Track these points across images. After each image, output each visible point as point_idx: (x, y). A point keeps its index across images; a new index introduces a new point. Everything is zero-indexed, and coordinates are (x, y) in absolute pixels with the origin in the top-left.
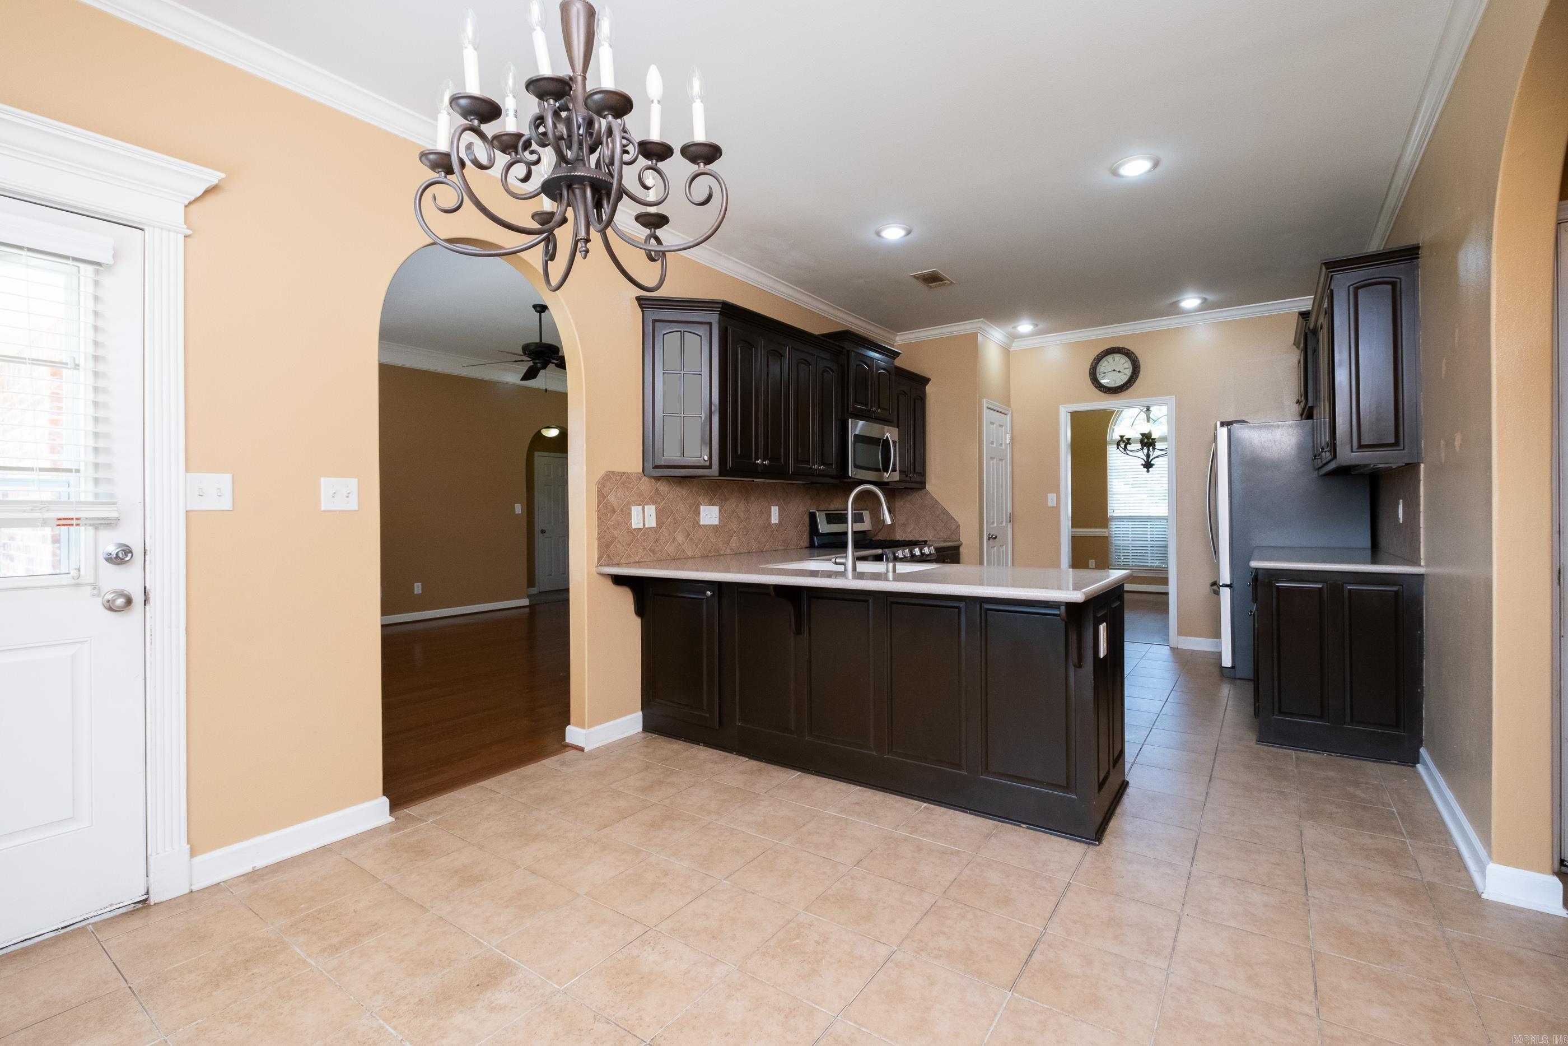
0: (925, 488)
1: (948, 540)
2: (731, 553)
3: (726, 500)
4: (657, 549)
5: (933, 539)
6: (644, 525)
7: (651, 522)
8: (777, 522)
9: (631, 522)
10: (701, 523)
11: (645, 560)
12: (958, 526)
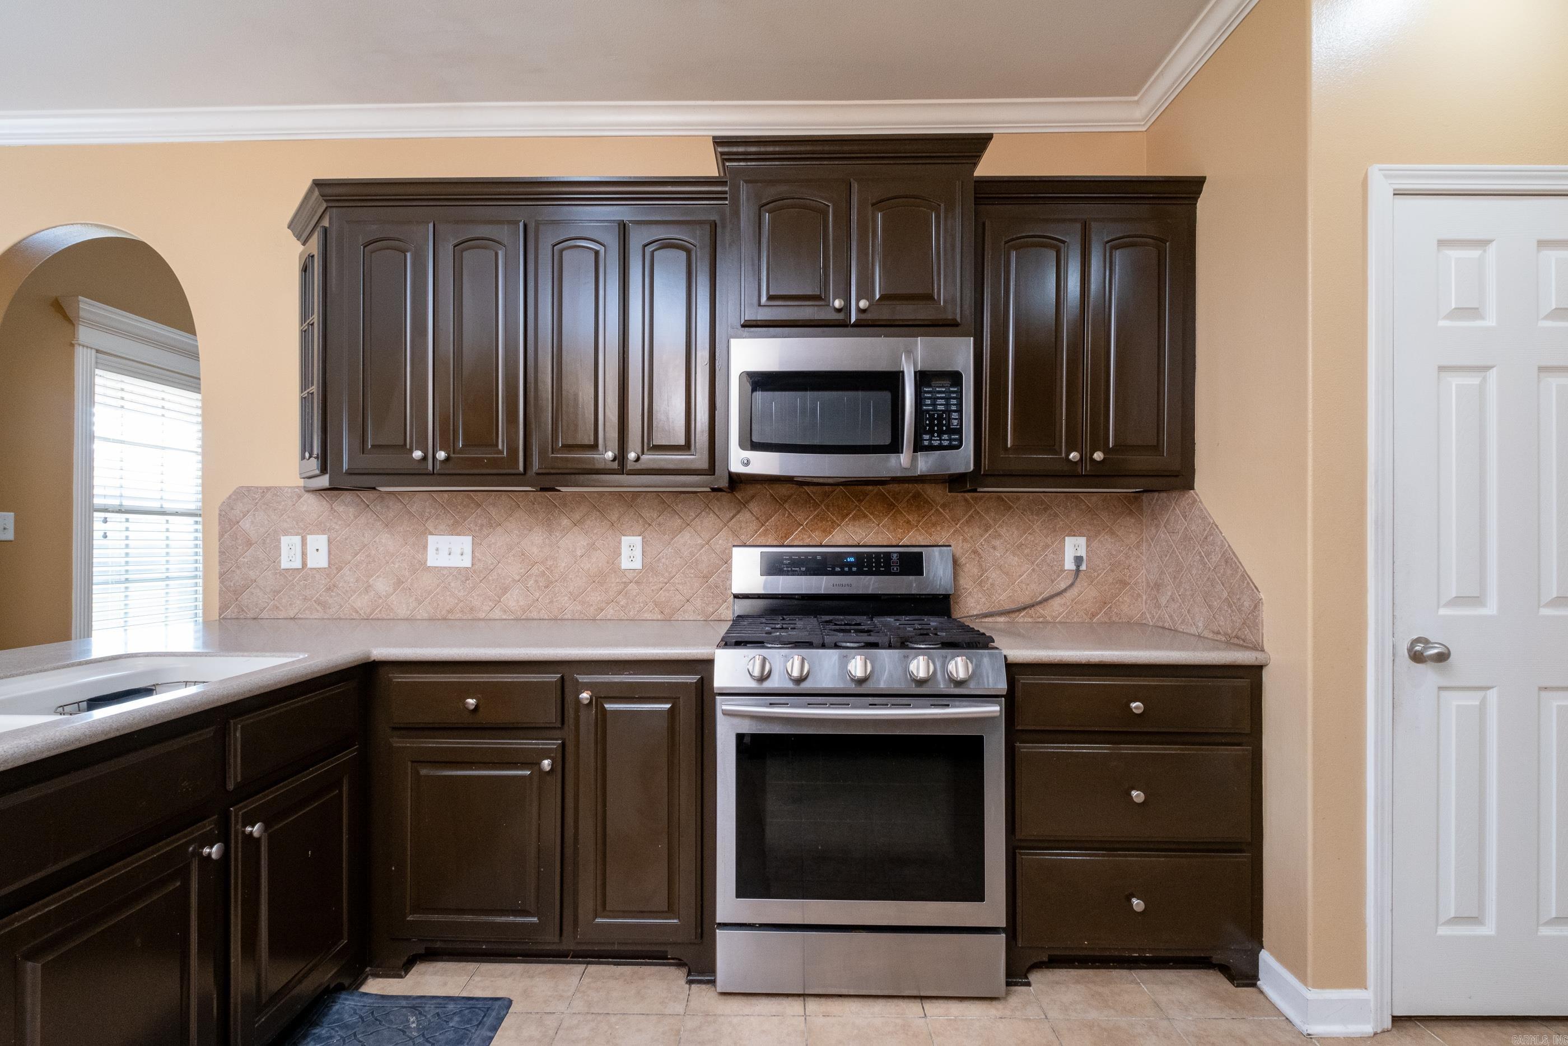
0: (1193, 489)
1: (1236, 641)
2: (504, 617)
3: (492, 524)
4: (330, 601)
5: (1206, 634)
6: (304, 564)
7: (319, 558)
8: (637, 565)
9: (280, 561)
10: (429, 564)
11: (308, 616)
12: (1257, 604)
